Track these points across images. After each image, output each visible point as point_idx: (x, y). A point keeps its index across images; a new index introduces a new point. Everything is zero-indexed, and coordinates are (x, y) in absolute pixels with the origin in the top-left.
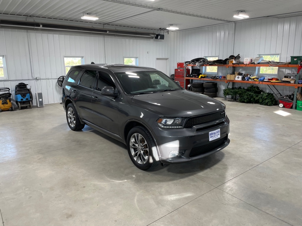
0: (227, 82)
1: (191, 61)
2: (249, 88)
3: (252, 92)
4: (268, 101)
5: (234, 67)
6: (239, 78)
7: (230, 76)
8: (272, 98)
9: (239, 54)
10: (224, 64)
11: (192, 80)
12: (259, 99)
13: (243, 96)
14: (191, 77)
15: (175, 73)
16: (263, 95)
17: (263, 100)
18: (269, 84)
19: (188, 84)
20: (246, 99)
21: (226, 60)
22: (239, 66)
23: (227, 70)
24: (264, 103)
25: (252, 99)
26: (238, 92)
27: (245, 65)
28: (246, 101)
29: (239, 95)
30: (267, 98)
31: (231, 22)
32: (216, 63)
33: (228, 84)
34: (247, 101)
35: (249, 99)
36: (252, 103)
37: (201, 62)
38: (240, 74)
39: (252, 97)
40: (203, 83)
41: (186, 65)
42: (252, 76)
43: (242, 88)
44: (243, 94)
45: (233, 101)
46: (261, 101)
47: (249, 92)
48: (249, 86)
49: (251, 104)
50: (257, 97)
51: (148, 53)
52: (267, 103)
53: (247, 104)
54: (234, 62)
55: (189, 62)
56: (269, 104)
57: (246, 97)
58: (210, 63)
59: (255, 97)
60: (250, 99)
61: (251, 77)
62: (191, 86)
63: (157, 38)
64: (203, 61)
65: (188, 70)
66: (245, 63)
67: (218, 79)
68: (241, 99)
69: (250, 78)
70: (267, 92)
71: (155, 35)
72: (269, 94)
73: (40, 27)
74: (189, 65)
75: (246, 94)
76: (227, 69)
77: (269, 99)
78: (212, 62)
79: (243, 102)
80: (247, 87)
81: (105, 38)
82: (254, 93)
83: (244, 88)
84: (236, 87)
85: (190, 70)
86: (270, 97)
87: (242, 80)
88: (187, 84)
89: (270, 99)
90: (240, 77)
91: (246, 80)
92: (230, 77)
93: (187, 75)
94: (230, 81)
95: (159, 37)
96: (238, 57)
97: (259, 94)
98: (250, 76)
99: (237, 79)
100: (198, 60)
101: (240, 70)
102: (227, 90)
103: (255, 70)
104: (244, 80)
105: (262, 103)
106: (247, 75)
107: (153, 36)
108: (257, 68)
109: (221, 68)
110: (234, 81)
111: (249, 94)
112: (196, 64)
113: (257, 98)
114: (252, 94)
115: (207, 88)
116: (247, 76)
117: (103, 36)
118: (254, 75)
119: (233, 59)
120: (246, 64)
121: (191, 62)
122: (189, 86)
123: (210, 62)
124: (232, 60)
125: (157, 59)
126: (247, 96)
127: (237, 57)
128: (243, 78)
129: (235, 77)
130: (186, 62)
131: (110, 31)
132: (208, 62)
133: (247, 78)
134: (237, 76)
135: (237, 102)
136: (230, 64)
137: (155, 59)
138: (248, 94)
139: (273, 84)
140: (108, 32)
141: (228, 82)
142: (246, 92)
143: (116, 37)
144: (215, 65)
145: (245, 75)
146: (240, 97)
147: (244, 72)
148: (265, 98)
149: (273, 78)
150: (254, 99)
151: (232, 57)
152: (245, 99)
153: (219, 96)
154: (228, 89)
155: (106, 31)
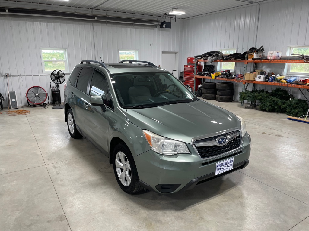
0: (245, 83)
1: (203, 55)
2: (274, 91)
3: (277, 98)
4: (299, 111)
5: (255, 63)
6: (260, 79)
7: (249, 75)
8: (304, 107)
9: (262, 46)
10: (241, 59)
11: (205, 79)
12: (286, 107)
13: (264, 103)
14: (203, 75)
15: (184, 70)
16: (291, 101)
17: (291, 109)
18: (301, 88)
19: (199, 84)
20: (268, 106)
21: (245, 53)
22: (261, 61)
23: (246, 67)
24: (293, 113)
25: (276, 107)
26: (258, 96)
27: (269, 61)
28: (267, 109)
29: (260, 101)
30: (297, 106)
31: (255, 3)
32: (232, 57)
33: (246, 85)
34: (269, 109)
35: (272, 107)
36: (277, 112)
37: (214, 56)
38: (262, 73)
39: (276, 104)
40: (215, 84)
41: (196, 60)
42: (278, 75)
43: (264, 91)
44: (264, 100)
45: (252, 108)
46: (288, 110)
47: (273, 97)
48: (275, 88)
49: (275, 114)
50: (284, 104)
51: (151, 45)
52: (297, 113)
53: (269, 114)
54: (255, 56)
55: (201, 56)
56: (299, 115)
57: (268, 104)
58: (224, 58)
59: (280, 104)
60: (274, 107)
61: (277, 77)
62: (202, 86)
63: (161, 26)
64: (216, 55)
65: (200, 67)
66: (269, 58)
67: (233, 78)
68: (262, 106)
69: (275, 79)
70: (299, 98)
71: (160, 23)
72: (300, 101)
73: (5, 12)
74: (199, 60)
75: (269, 100)
76: (246, 65)
77: (300, 108)
78: (227, 56)
79: (264, 110)
80: (272, 90)
81: (94, 26)
82: (280, 98)
83: (267, 91)
84: (258, 90)
85: (202, 66)
86: (301, 106)
87: (265, 81)
88: (197, 85)
89: (302, 107)
90: (263, 77)
91: (270, 81)
92: (249, 77)
93: (198, 73)
94: (249, 82)
95: (164, 25)
96: (261, 50)
97: (287, 100)
98: (276, 75)
99: (258, 79)
100: (210, 54)
101: (264, 67)
102: (244, 93)
103: (284, 68)
104: (267, 81)
105: (290, 113)
106: (273, 74)
107: (156, 24)
108: (286, 64)
109: (239, 64)
110: (254, 82)
111: (273, 99)
112: (208, 59)
113: (283, 106)
114: (276, 99)
115: (220, 90)
116: (272, 76)
117: (92, 23)
118: (282, 75)
119: (253, 52)
120: (271, 60)
121: (202, 57)
122: (199, 86)
123: (225, 56)
124: (252, 54)
125: (163, 53)
126: (270, 102)
127: (259, 50)
128: (266, 79)
129: (255, 76)
130: (197, 57)
131: (99, 17)
132: (223, 56)
133: (271, 78)
134: (258, 76)
135: (257, 109)
136: (250, 59)
137: (160, 53)
138: (271, 99)
139: (306, 88)
140: (96, 18)
141: (247, 83)
142: (269, 98)
143: (108, 25)
144: (230, 61)
145: (270, 74)
146: (260, 104)
147: (268, 71)
148: (295, 106)
149: (306, 79)
150: (280, 107)
151: (253, 50)
152: (266, 107)
153: (236, 100)
154: (247, 92)
155: (93, 17)
